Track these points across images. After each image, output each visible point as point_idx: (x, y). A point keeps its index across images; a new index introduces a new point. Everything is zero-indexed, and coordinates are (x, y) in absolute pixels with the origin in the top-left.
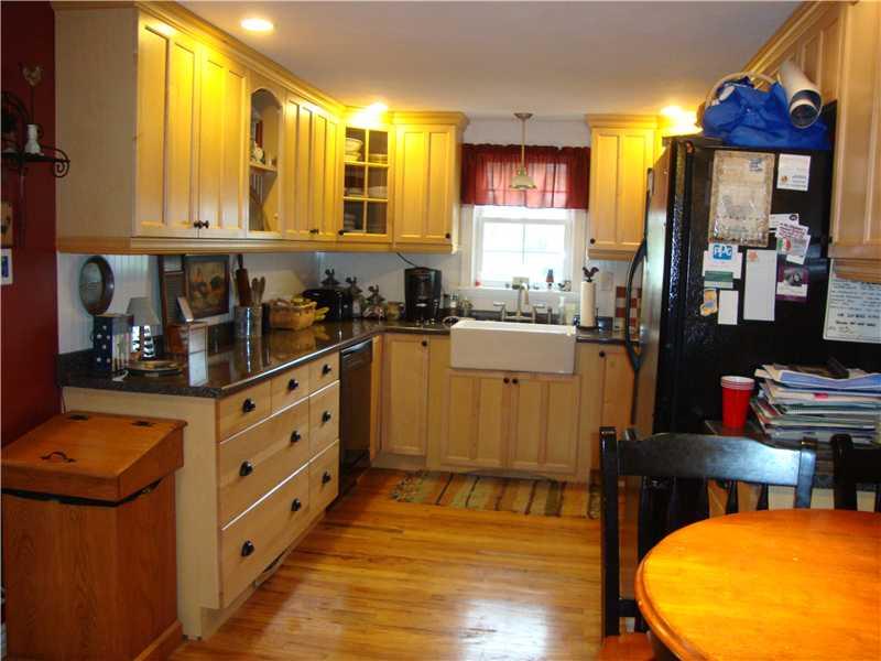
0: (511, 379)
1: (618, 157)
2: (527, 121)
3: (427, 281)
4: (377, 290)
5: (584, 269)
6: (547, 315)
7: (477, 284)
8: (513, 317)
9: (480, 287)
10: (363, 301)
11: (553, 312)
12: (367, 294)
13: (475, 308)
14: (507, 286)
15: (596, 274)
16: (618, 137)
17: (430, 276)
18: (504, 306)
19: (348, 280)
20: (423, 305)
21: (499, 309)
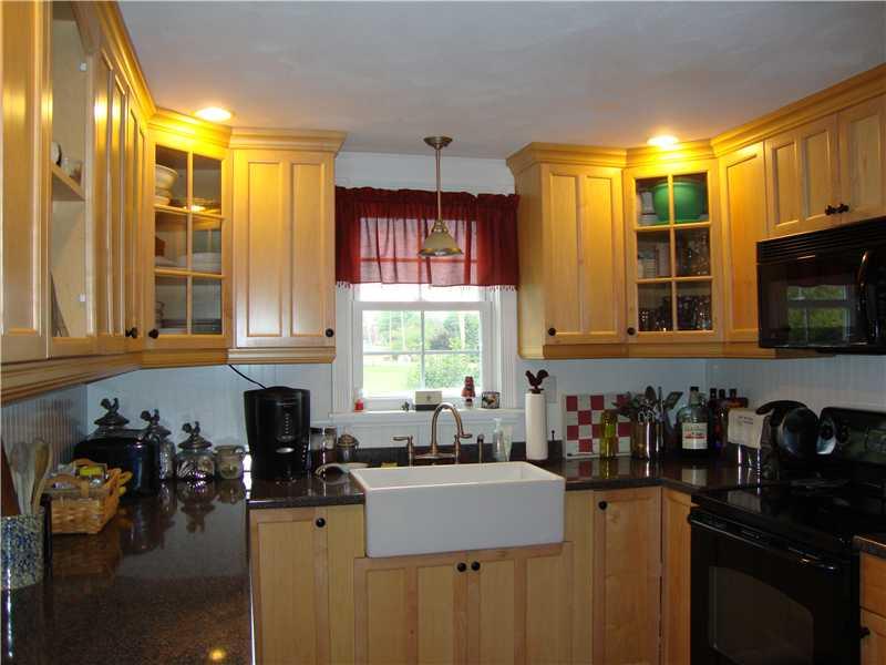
0: (468, 565)
1: (578, 207)
2: (443, 150)
3: (292, 410)
4: (198, 429)
5: (528, 374)
6: (476, 446)
7: (359, 407)
8: (427, 457)
9: (366, 412)
10: (173, 448)
11: (485, 442)
12: (178, 437)
13: (363, 444)
14: (406, 407)
15: (545, 380)
16: (577, 178)
17: (296, 400)
18: (410, 439)
19: (145, 416)
20: (289, 450)
21: (403, 444)
